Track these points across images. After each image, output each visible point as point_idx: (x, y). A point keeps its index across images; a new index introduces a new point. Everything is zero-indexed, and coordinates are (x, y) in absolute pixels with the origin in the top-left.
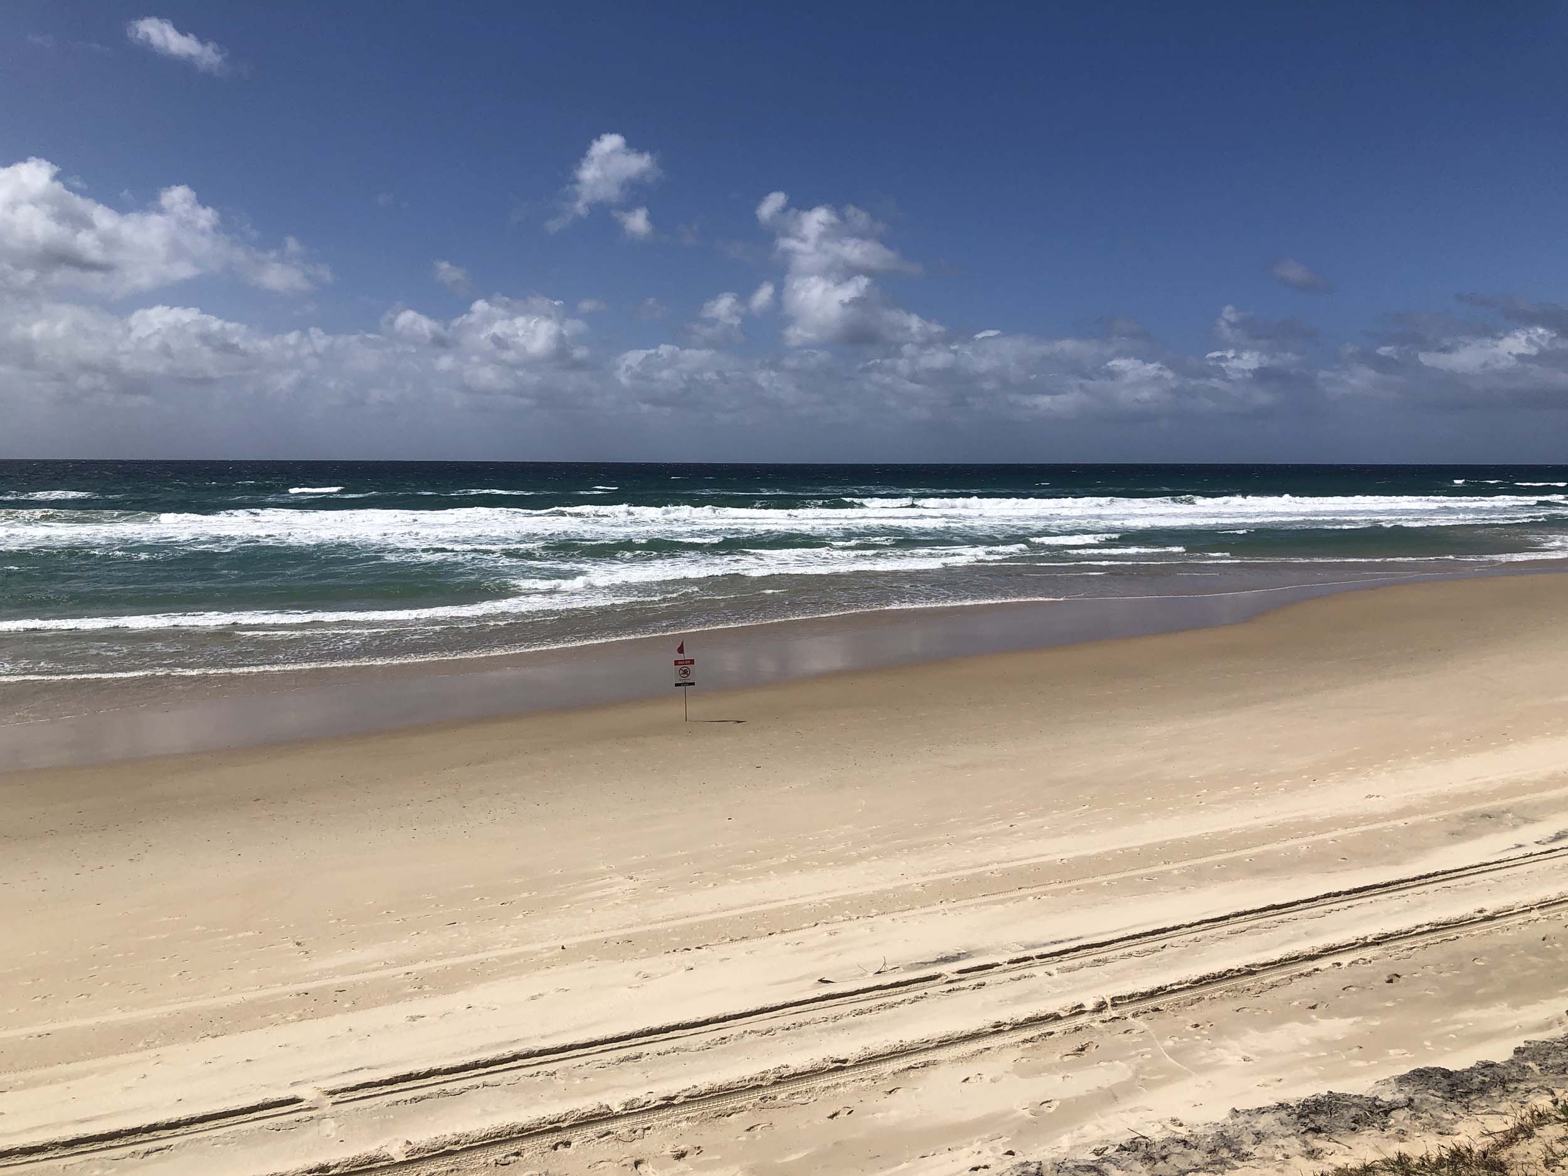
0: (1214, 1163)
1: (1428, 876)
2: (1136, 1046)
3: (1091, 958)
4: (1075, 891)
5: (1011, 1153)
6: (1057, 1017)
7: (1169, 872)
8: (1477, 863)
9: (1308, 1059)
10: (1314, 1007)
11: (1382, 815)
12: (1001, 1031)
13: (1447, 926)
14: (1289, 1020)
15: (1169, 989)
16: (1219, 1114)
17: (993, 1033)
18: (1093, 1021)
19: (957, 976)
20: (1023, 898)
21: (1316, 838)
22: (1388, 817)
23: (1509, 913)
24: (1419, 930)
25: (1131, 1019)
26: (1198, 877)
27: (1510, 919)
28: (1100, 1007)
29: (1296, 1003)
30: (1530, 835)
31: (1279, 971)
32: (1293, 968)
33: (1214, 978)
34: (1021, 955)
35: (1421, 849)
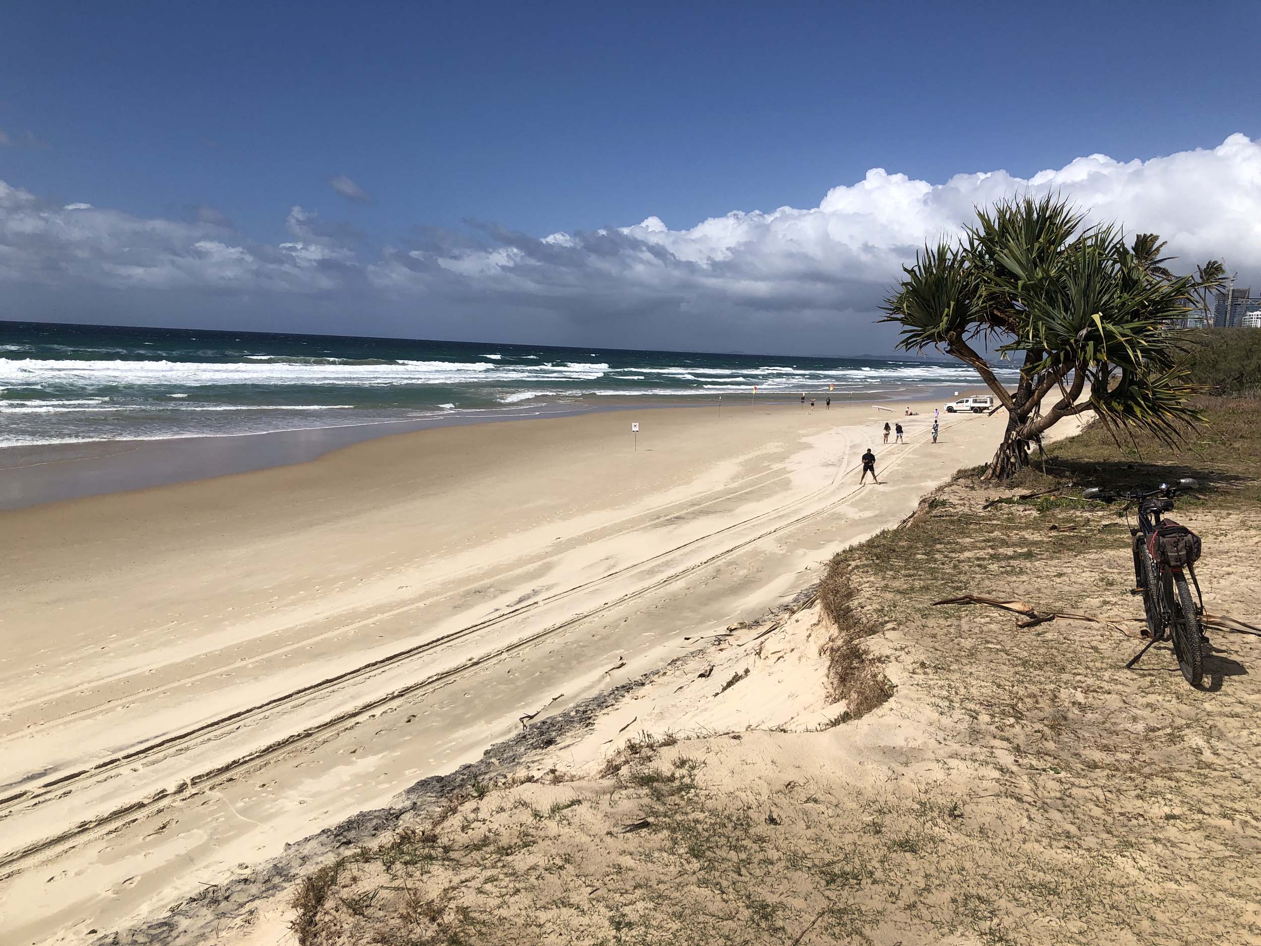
0: (268, 889)
1: (438, 640)
2: (212, 813)
3: (174, 749)
4: (162, 695)
5: (94, 932)
6: (141, 805)
7: (245, 667)
8: (470, 626)
9: (348, 792)
10: (354, 752)
11: (410, 600)
12: (88, 829)
13: (448, 674)
14: (334, 765)
15: (241, 761)
16: (276, 851)
17: (79, 832)
18: (174, 801)
19: (45, 790)
20: (112, 709)
21: (361, 623)
22: (413, 601)
23: (488, 657)
24: (430, 680)
25: (208, 792)
26: (269, 667)
27: (489, 661)
28: (182, 788)
29: (341, 751)
30: (503, 602)
31: (329, 729)
32: (340, 725)
33: (279, 745)
34: (107, 760)
35: (434, 621)
